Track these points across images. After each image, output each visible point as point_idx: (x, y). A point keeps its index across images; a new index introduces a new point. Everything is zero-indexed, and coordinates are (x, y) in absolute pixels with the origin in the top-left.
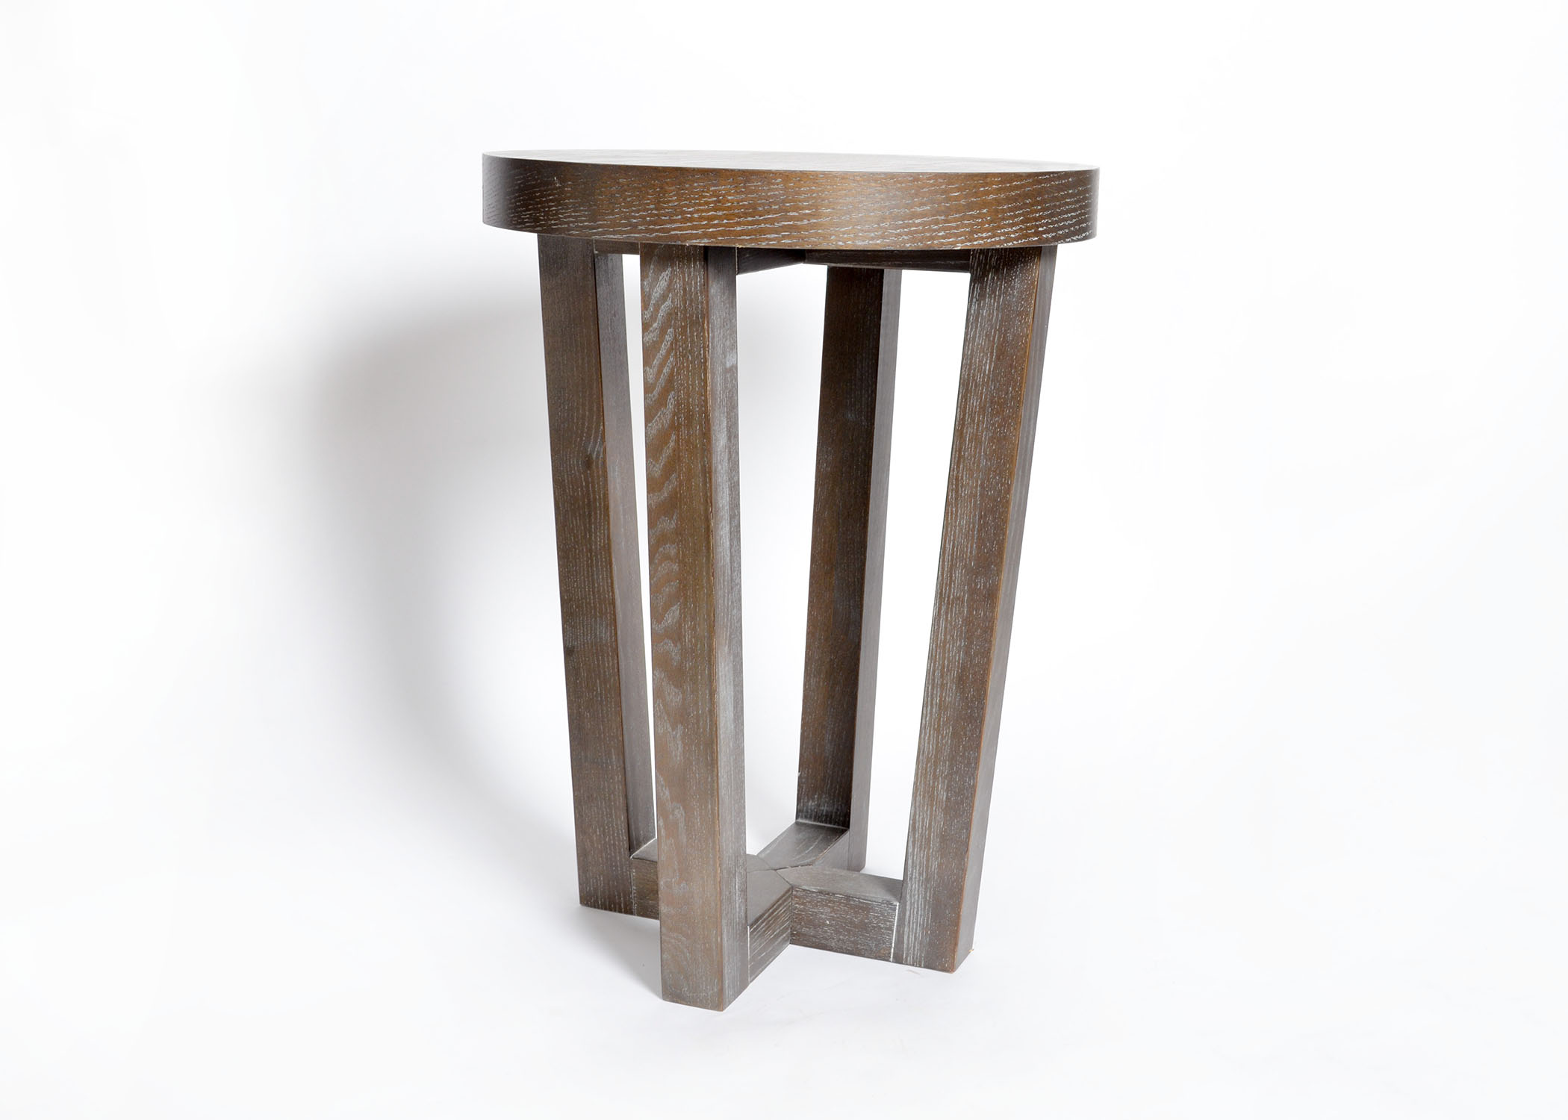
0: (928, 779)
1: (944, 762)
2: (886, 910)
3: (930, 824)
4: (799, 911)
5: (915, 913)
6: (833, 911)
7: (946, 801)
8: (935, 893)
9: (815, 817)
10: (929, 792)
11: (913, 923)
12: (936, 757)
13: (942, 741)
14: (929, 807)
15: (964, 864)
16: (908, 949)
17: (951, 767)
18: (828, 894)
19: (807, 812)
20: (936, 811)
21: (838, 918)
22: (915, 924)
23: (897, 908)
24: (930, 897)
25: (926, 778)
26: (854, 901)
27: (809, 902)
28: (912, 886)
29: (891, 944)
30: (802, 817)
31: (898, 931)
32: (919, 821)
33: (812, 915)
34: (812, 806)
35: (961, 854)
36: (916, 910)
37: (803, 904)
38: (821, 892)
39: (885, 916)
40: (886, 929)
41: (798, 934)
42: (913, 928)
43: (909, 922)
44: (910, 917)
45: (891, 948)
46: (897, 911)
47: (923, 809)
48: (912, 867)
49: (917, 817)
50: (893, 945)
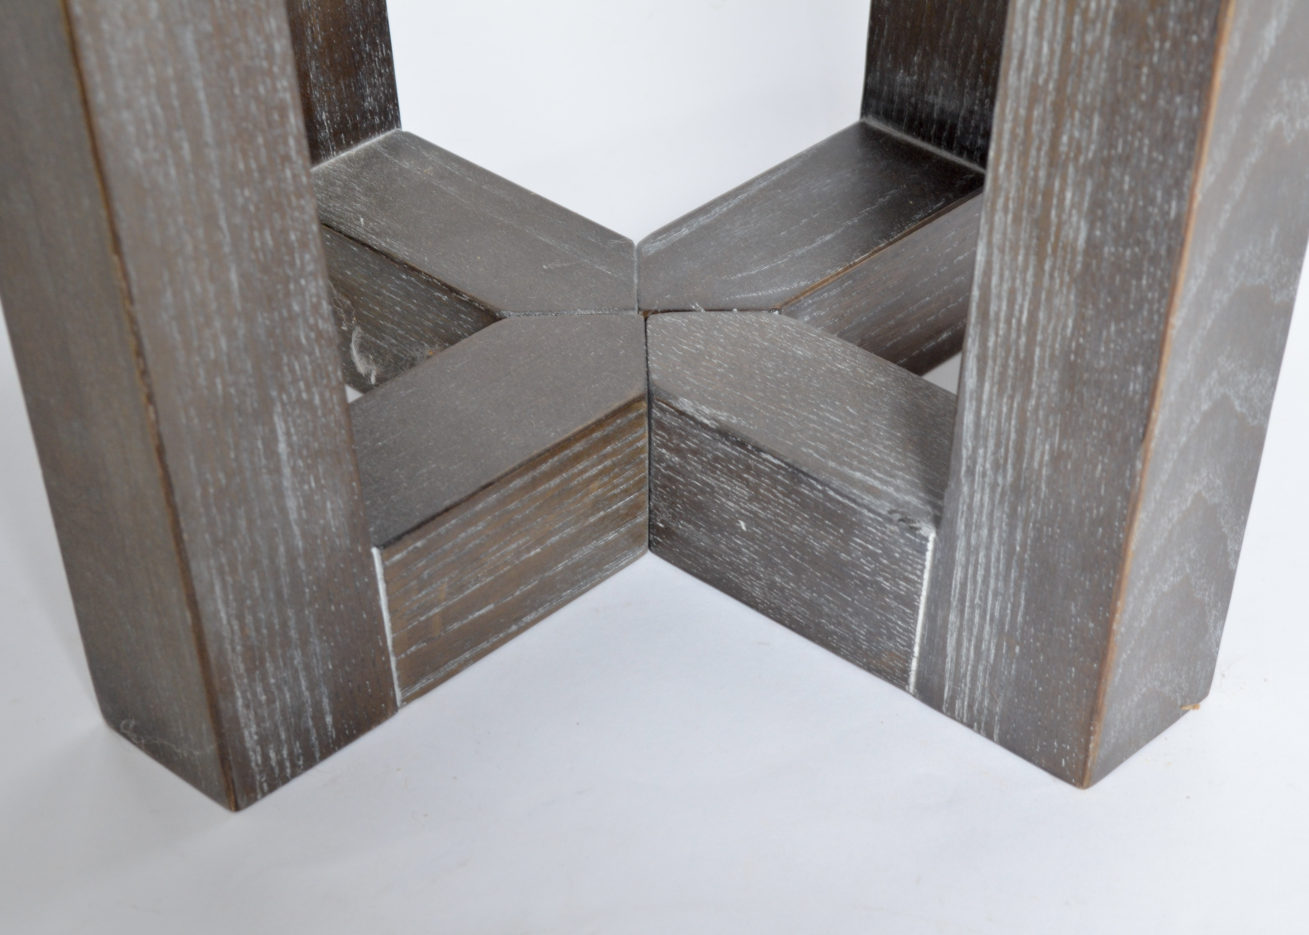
0: (1032, 162)
1: (1088, 112)
2: (895, 543)
3: (1033, 315)
4: (668, 467)
5: (979, 579)
6: (756, 498)
7: (1086, 253)
8: (1037, 539)
9: (912, 120)
10: (1033, 205)
11: (972, 606)
12: (1060, 88)
13: (1083, 34)
14: (1032, 260)
15: (1133, 478)
16: (958, 679)
17: (1108, 130)
18: (742, 445)
19: (892, 101)
20: (1052, 277)
21: (769, 521)
22: (977, 612)
23: (930, 546)
24: (1024, 546)
25: (1025, 154)
26: (813, 488)
27: (695, 452)
28: (972, 497)
29: (911, 646)
30: (877, 114)
31: (930, 616)
32: (999, 297)
33: (702, 492)
34: (903, 84)
35: (1126, 439)
36: (981, 572)
37: (677, 451)
38: (723, 433)
39: (894, 561)
40: (897, 597)
41: (668, 532)
42: (971, 620)
43: (962, 600)
44: (964, 585)
45: (909, 655)
46: (929, 555)
47: (1015, 258)
48: (976, 436)
49: (995, 280)
50: (916, 649)
